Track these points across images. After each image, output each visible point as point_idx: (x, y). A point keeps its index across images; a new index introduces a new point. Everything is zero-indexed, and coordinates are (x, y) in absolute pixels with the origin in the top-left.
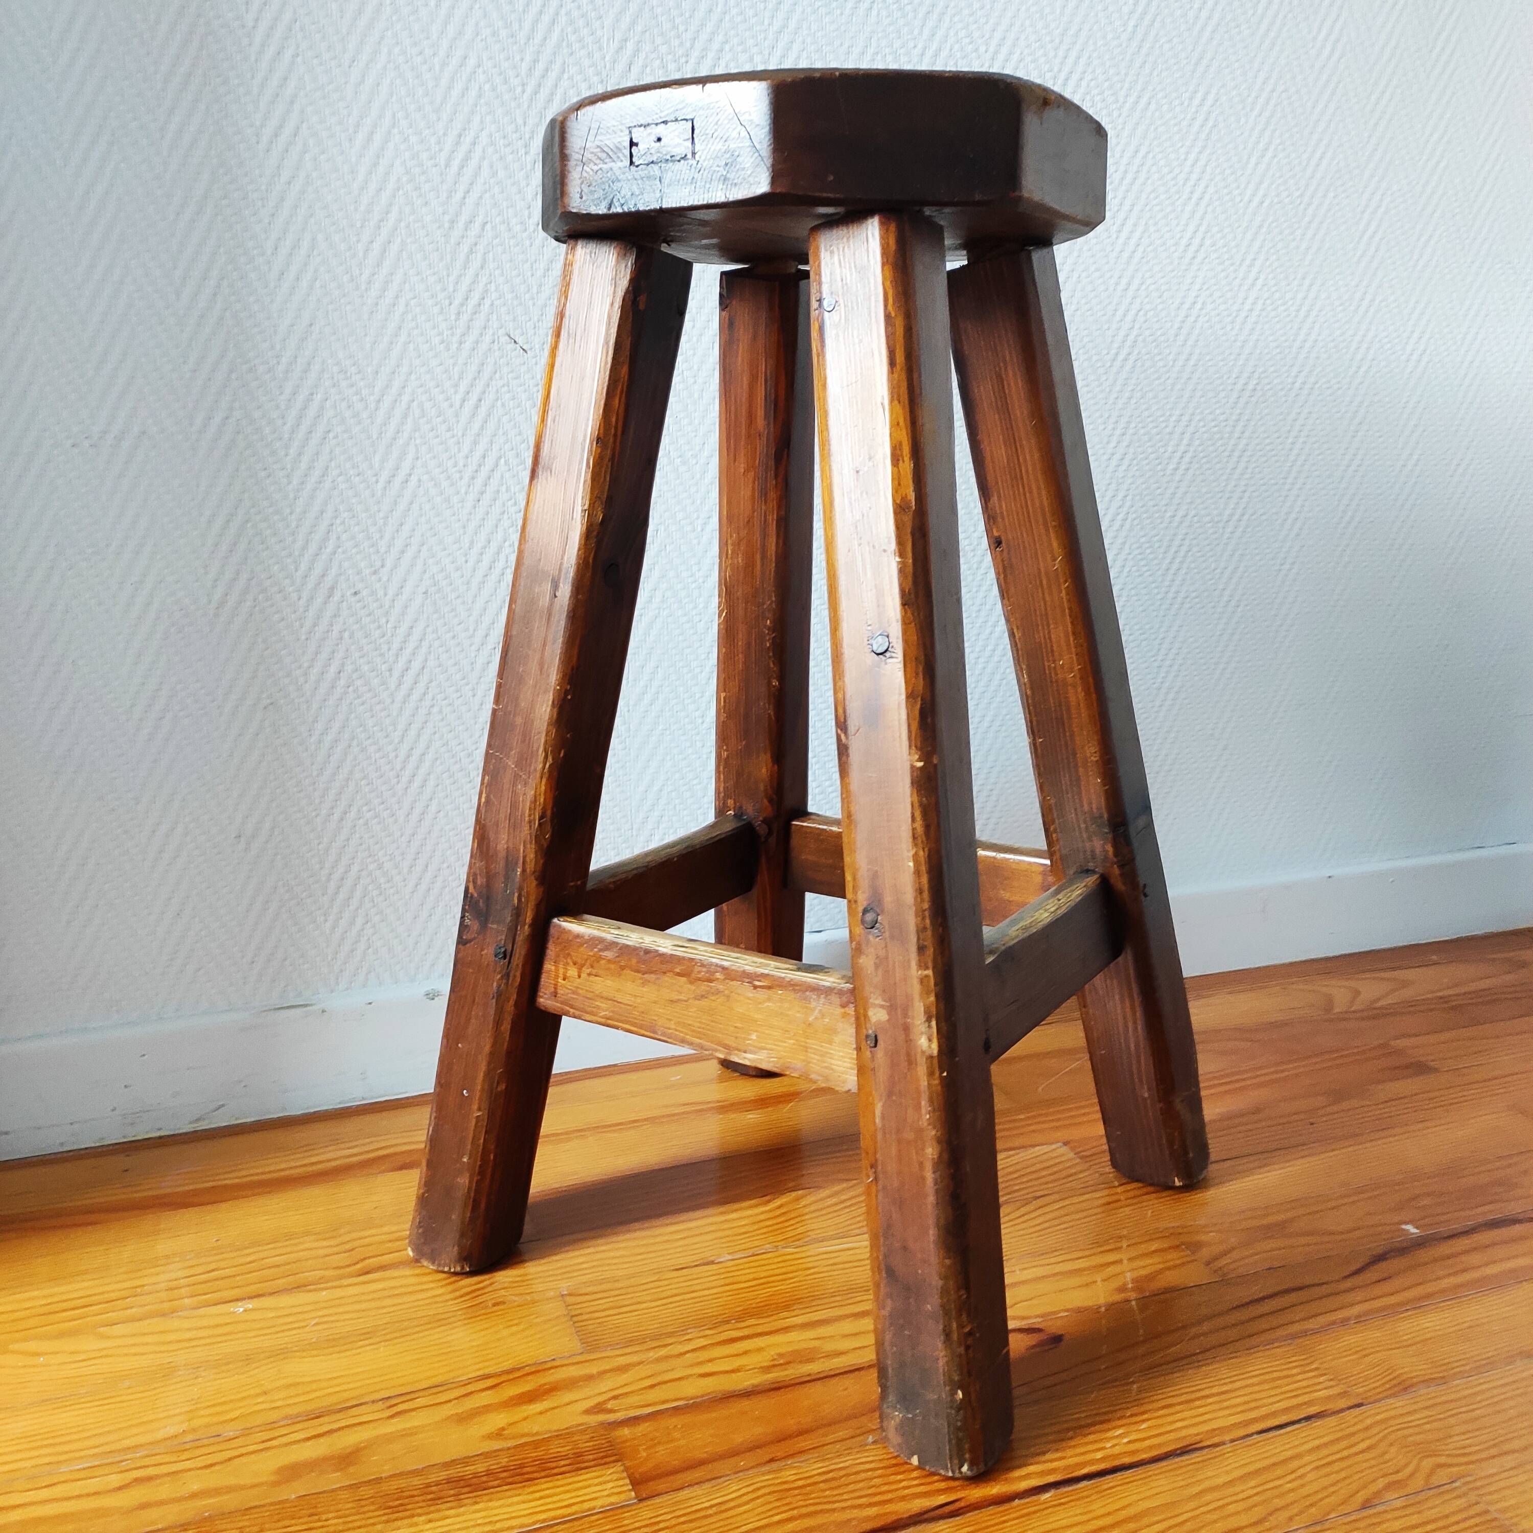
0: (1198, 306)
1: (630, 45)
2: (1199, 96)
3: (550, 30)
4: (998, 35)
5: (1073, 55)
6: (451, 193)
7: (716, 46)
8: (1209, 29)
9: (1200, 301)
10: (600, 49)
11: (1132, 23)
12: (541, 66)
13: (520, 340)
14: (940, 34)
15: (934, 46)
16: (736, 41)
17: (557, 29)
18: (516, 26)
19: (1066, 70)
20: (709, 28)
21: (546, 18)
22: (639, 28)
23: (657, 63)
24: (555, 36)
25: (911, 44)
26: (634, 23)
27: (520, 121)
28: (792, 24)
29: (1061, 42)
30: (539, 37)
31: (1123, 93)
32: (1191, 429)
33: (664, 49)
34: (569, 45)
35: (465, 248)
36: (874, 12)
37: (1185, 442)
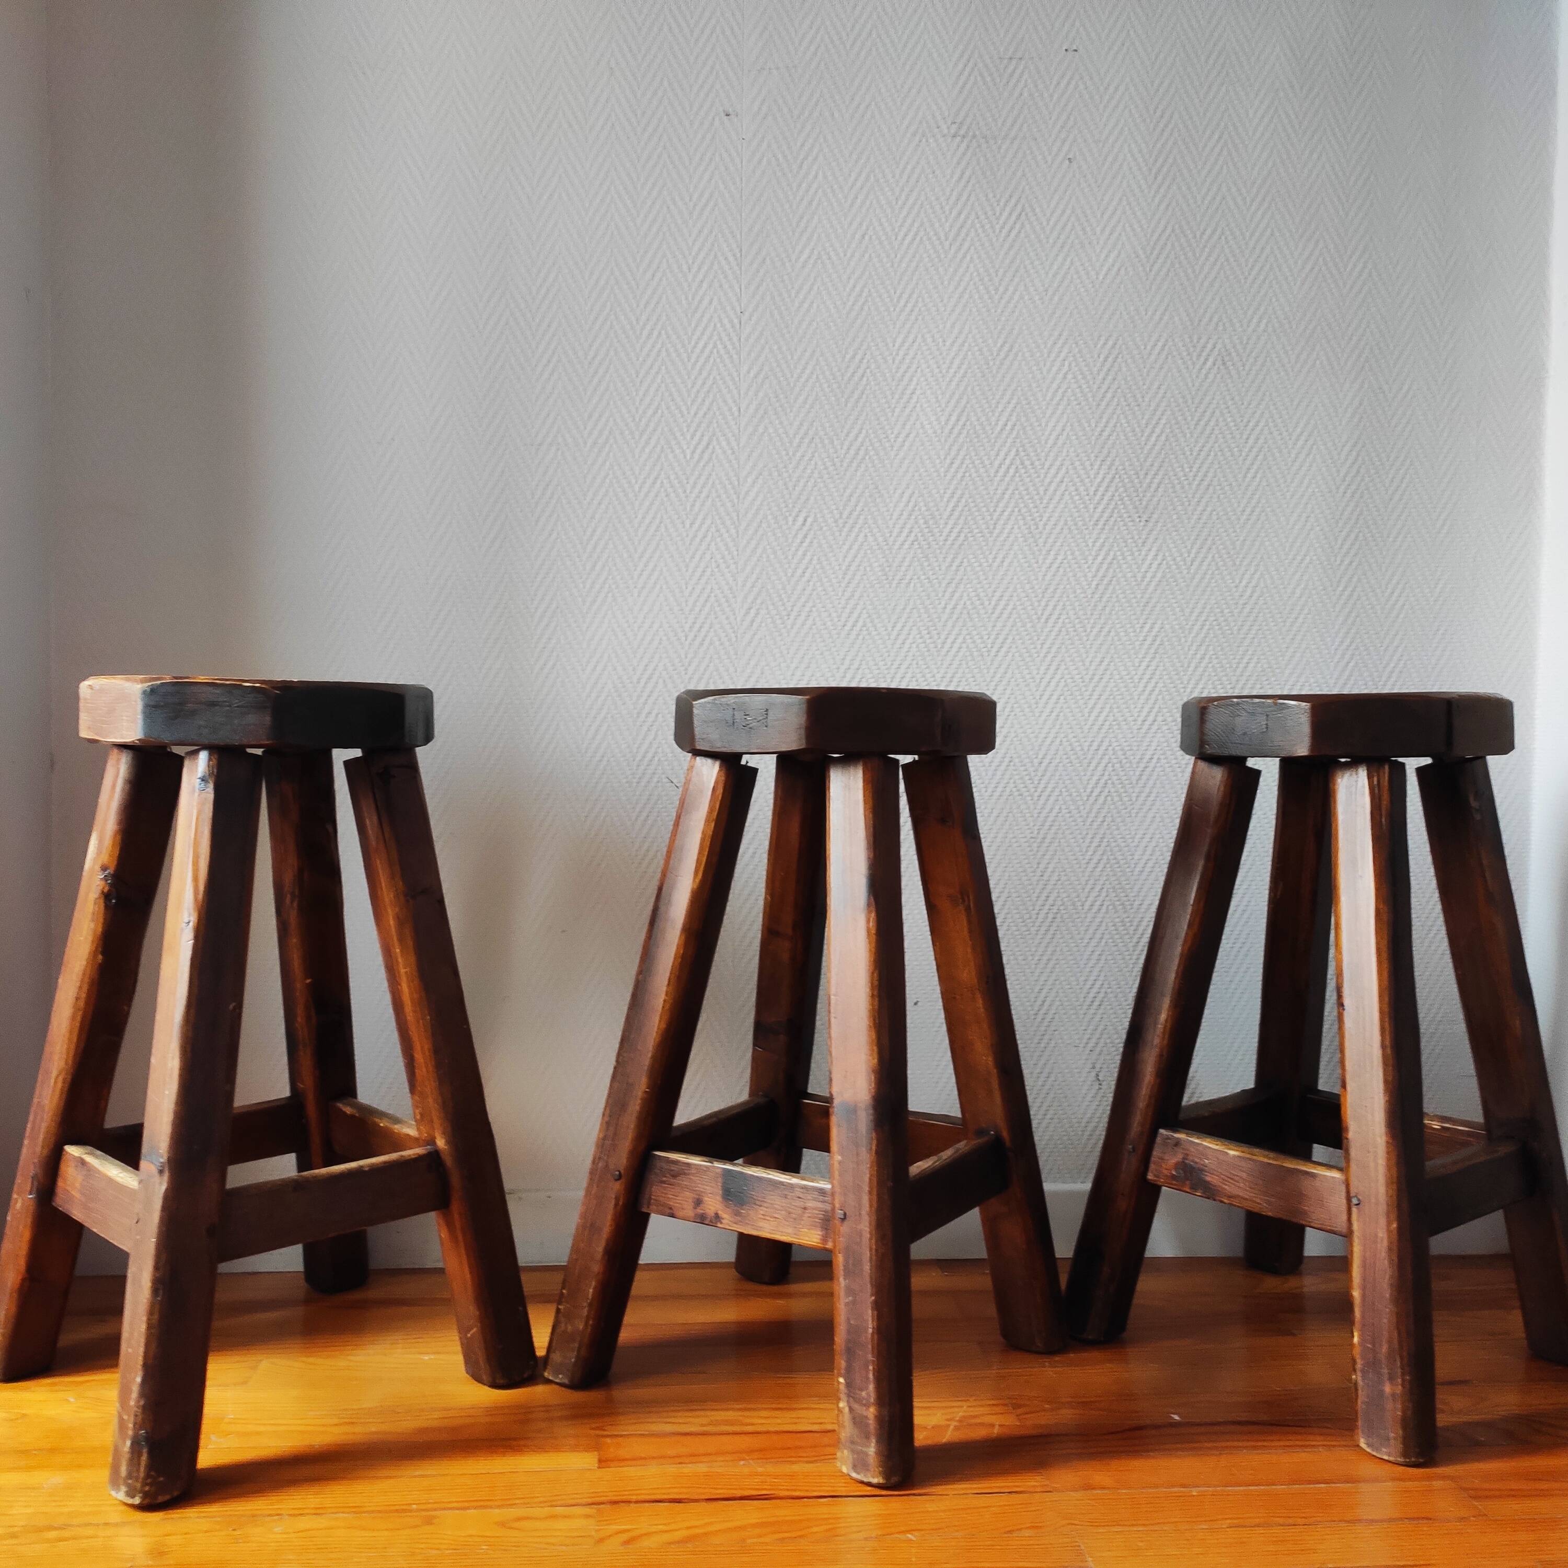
0: (1154, 761)
1: (753, 612)
2: (1148, 626)
3: (704, 606)
4: (998, 594)
5: (1052, 604)
6: (639, 697)
7: (807, 609)
8: (1153, 584)
9: (1156, 757)
10: (734, 614)
11: (1095, 583)
12: (697, 626)
13: (675, 781)
14: (957, 595)
15: (953, 602)
16: (820, 605)
17: (709, 604)
18: (684, 604)
19: (1047, 613)
20: (803, 600)
21: (702, 600)
22: (759, 601)
23: (769, 620)
24: (707, 609)
25: (937, 602)
26: (756, 599)
27: (683, 656)
28: (857, 595)
29: (1043, 597)
30: (697, 609)
31: (1090, 626)
32: (1153, 844)
33: (774, 612)
34: (715, 613)
35: (645, 728)
36: (912, 585)
37: (1148, 853)
